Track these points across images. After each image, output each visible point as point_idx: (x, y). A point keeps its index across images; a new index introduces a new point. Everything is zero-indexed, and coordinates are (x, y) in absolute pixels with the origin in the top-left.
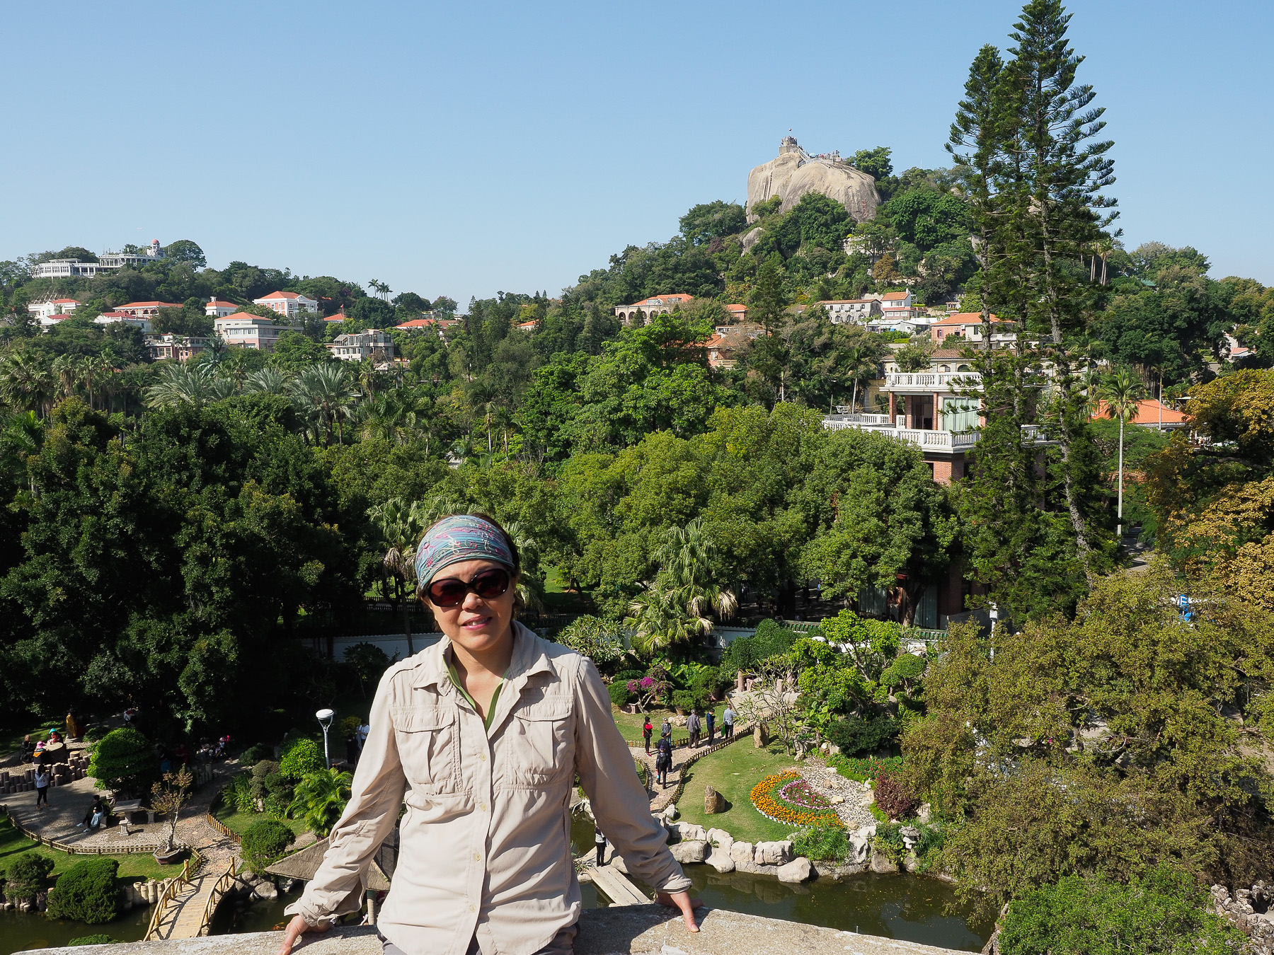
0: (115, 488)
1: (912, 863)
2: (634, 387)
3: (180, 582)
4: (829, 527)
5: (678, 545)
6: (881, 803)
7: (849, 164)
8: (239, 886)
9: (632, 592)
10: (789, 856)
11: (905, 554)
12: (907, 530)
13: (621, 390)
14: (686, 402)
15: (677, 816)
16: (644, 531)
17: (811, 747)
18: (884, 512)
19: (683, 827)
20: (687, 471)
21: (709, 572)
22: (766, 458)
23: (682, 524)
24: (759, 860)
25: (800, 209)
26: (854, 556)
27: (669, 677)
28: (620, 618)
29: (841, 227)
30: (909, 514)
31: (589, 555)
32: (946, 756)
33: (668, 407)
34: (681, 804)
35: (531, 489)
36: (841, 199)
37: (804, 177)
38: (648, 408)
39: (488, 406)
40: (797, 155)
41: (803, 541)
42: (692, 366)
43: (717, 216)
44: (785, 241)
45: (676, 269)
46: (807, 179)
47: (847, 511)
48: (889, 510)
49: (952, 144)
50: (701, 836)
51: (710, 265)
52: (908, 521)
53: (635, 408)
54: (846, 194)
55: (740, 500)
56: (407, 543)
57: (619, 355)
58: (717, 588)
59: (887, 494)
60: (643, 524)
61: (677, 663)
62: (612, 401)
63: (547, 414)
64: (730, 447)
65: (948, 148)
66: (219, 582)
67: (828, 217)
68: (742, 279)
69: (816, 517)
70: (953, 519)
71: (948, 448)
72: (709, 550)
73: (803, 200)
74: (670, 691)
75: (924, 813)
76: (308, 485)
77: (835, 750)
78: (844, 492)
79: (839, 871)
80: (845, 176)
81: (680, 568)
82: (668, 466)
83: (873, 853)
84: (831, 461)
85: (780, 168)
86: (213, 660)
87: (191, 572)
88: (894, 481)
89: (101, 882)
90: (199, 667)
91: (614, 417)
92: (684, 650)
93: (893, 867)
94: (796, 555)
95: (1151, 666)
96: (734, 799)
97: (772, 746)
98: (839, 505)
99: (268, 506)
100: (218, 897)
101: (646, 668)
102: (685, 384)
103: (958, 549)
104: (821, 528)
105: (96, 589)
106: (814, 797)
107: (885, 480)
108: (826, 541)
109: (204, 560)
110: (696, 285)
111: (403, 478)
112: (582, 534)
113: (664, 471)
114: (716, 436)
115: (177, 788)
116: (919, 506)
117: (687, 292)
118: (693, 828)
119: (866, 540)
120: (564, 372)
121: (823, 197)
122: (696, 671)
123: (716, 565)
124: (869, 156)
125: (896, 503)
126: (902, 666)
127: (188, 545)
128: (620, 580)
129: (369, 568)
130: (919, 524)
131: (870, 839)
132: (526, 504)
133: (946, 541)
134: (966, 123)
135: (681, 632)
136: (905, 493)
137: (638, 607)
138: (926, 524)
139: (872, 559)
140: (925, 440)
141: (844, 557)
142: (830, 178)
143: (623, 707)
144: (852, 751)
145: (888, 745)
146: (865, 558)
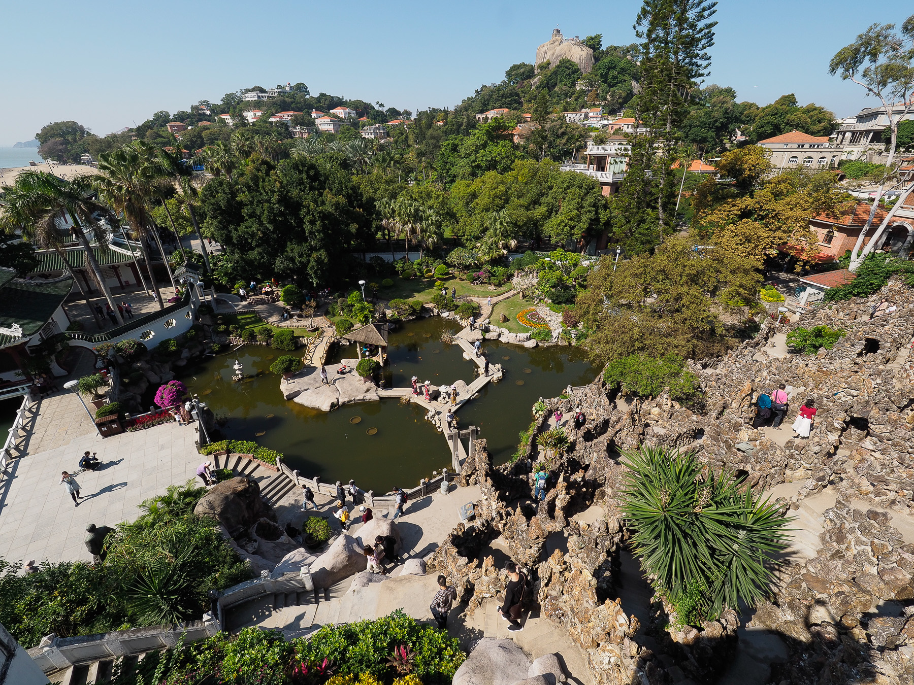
0: (274, 192)
1: (574, 343)
2: (482, 151)
3: (303, 231)
4: (557, 214)
5: (495, 220)
6: (565, 322)
7: (583, 43)
8: (336, 341)
9: (477, 238)
10: (529, 339)
11: (586, 226)
12: (588, 215)
13: (477, 152)
14: (503, 158)
15: (489, 323)
16: (482, 214)
17: (541, 299)
18: (580, 207)
19: (491, 327)
20: (502, 188)
21: (507, 231)
22: (534, 184)
23: (498, 211)
24: (518, 339)
25: (558, 67)
26: (565, 226)
27: (489, 272)
28: (472, 249)
29: (576, 76)
30: (590, 209)
31: (461, 224)
32: (592, 307)
33: (495, 161)
34: (491, 319)
35: (438, 195)
36: (577, 62)
37: (561, 50)
38: (487, 160)
39: (423, 159)
40: (559, 38)
41: (546, 219)
42: (507, 142)
43: (522, 70)
44: (550, 83)
45: (503, 96)
46: (563, 51)
47: (565, 207)
48: (582, 207)
49: (636, 25)
50: (498, 330)
51: (517, 95)
52: (589, 211)
53: (482, 160)
54: (580, 59)
55: (522, 201)
56: (391, 217)
57: (476, 136)
58: (510, 238)
59: (582, 200)
60: (483, 211)
61: (493, 267)
62: (473, 157)
63: (447, 163)
64: (520, 178)
65: (634, 27)
66: (318, 231)
67: (570, 71)
68: (530, 101)
69: (552, 209)
70: (608, 211)
71: (610, 180)
72: (508, 222)
73: (560, 62)
74: (489, 277)
75: (580, 326)
76: (350, 192)
77: (550, 301)
78: (564, 199)
79: (547, 344)
80: (580, 49)
81: (496, 229)
82: (494, 186)
83: (560, 339)
84: (561, 185)
85: (552, 45)
86: (319, 261)
87: (307, 227)
88: (586, 195)
89: (289, 337)
90: (314, 264)
91: (473, 164)
92: (495, 262)
93: (567, 344)
94: (542, 225)
95: (681, 276)
96: (511, 318)
97: (527, 299)
98: (562, 204)
99: (334, 201)
100: (328, 344)
101: (481, 268)
102: (503, 150)
103: (608, 224)
104: (554, 214)
105: (273, 232)
106: (540, 318)
107: (582, 194)
108: (555, 220)
109: (312, 222)
110: (511, 104)
111: (388, 190)
112: (459, 215)
113: (492, 189)
114: (515, 172)
115: (311, 307)
116: (595, 205)
117: (507, 107)
118: (495, 328)
119: (571, 219)
120: (453, 144)
121: (569, 61)
122: (501, 269)
123: (510, 228)
124: (592, 39)
125: (585, 204)
126: (579, 271)
127: (305, 216)
128: (473, 234)
129: (376, 226)
130: (594, 213)
131: (559, 334)
132: (436, 202)
133: (603, 221)
134: (645, 13)
135: (495, 255)
136: (590, 199)
137: (479, 245)
138: (597, 213)
139: (573, 228)
140: (601, 177)
141: (561, 226)
142: (573, 50)
143: (472, 282)
144: (557, 301)
145: (570, 300)
146: (570, 227)
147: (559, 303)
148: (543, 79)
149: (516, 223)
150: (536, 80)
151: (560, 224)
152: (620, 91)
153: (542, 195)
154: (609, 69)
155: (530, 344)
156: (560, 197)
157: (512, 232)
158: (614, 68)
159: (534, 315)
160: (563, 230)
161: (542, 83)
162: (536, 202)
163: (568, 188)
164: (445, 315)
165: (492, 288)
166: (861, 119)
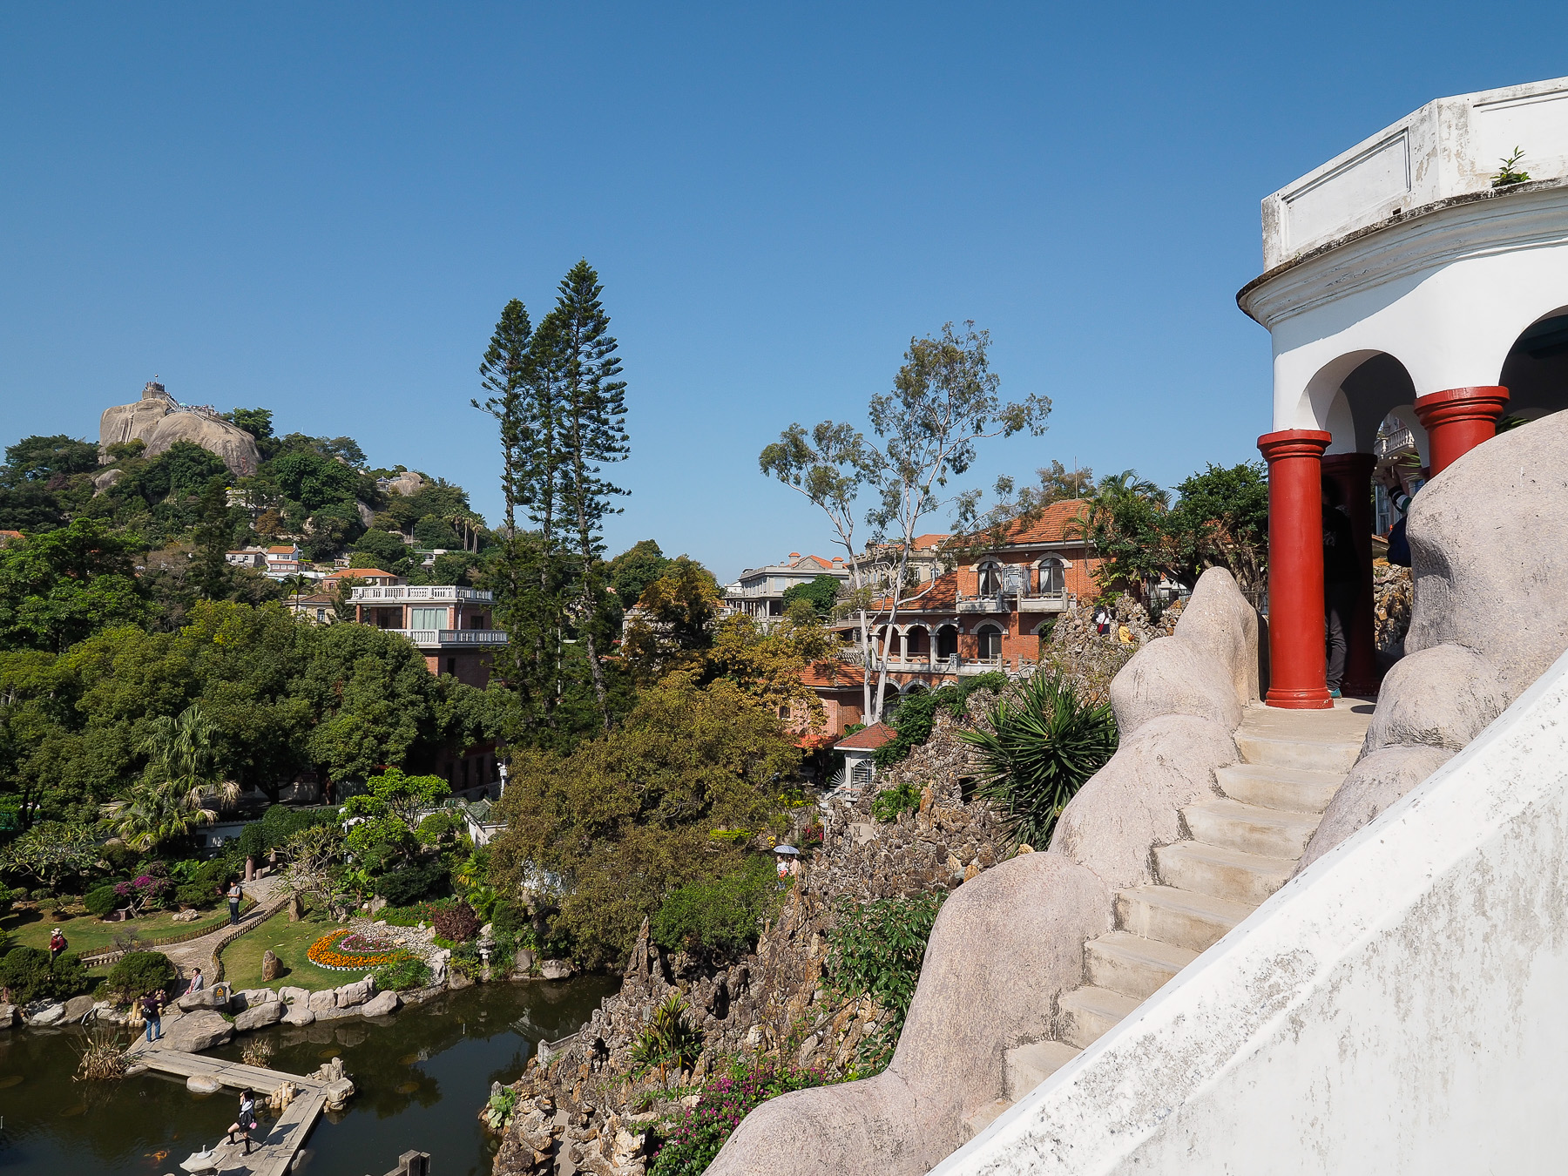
1: (486, 973)
4: (337, 711)
6: (444, 935)
7: (227, 419)
10: (373, 992)
11: (412, 733)
12: (412, 711)
16: (124, 723)
17: (350, 910)
19: (250, 994)
21: (211, 760)
22: (261, 650)
23: (174, 715)
24: (342, 1002)
25: (170, 455)
26: (364, 737)
27: (168, 874)
28: (94, 822)
29: (219, 479)
30: (412, 698)
36: (219, 452)
37: (175, 424)
38: (54, 621)
41: (310, 726)
42: (115, 578)
43: (61, 451)
44: (150, 486)
46: (178, 427)
47: (354, 696)
48: (393, 695)
51: (50, 502)
52: (413, 703)
54: (225, 448)
58: (220, 777)
59: (392, 679)
61: (171, 861)
67: (204, 467)
69: (321, 703)
70: (447, 703)
71: (434, 645)
72: (211, 736)
73: (174, 446)
74: (172, 887)
75: (486, 932)
77: (381, 905)
78: (348, 679)
79: (423, 994)
80: (222, 430)
81: (178, 757)
82: (149, 655)
83: (451, 973)
85: (144, 413)
88: (397, 669)
93: (469, 982)
94: (302, 741)
96: (291, 965)
97: (310, 917)
98: (345, 690)
102: (108, 595)
104: (328, 713)
106: (377, 945)
107: (389, 668)
110: (30, 523)
116: (420, 691)
117: (18, 529)
118: (259, 993)
121: (198, 447)
122: (197, 867)
123: (218, 751)
124: (250, 415)
125: (401, 687)
128: (89, 780)
130: (422, 706)
131: (446, 962)
135: (176, 827)
136: (405, 681)
137: (118, 806)
138: (427, 707)
139: (382, 739)
141: (356, 737)
142: (205, 429)
143: (107, 916)
144: (402, 900)
145: (442, 886)
146: (375, 737)
147: (411, 901)
148: (130, 477)
149: (236, 735)
150: (107, 477)
151: (349, 736)
152: (335, 517)
153: (290, 676)
154: (302, 474)
155: (382, 1003)
156: (339, 675)
157: (224, 761)
158: (313, 473)
159: (356, 942)
160: (360, 745)
161: (125, 485)
162: (274, 690)
163: (353, 656)
164: (49, 1014)
165: (188, 914)
166: (746, 582)
